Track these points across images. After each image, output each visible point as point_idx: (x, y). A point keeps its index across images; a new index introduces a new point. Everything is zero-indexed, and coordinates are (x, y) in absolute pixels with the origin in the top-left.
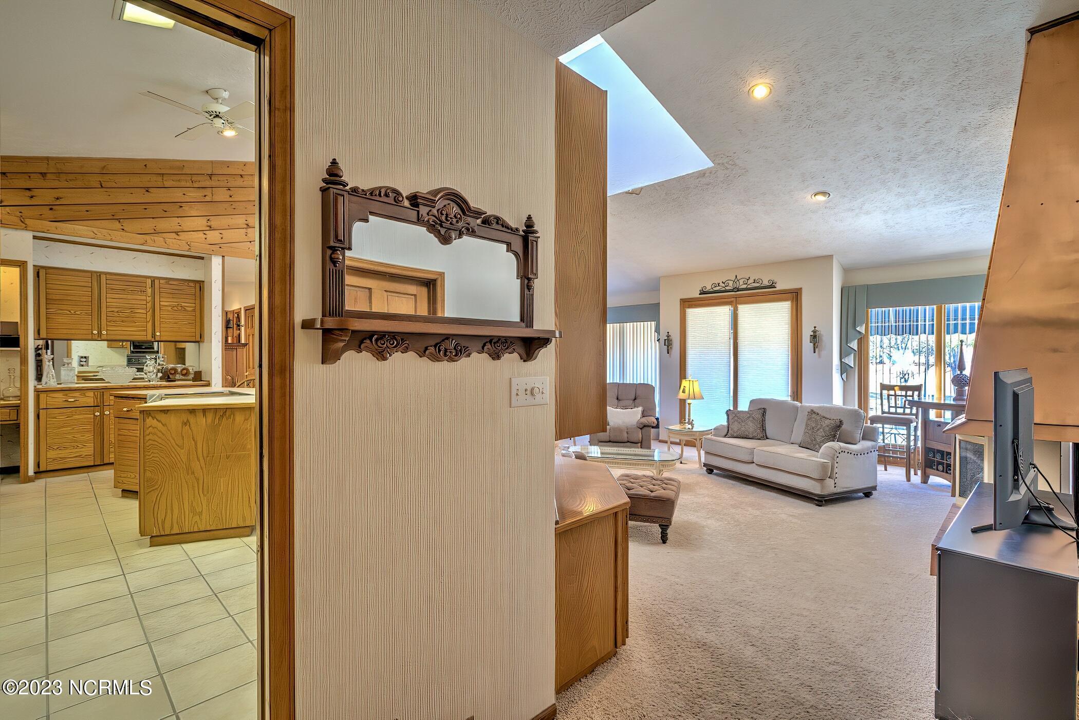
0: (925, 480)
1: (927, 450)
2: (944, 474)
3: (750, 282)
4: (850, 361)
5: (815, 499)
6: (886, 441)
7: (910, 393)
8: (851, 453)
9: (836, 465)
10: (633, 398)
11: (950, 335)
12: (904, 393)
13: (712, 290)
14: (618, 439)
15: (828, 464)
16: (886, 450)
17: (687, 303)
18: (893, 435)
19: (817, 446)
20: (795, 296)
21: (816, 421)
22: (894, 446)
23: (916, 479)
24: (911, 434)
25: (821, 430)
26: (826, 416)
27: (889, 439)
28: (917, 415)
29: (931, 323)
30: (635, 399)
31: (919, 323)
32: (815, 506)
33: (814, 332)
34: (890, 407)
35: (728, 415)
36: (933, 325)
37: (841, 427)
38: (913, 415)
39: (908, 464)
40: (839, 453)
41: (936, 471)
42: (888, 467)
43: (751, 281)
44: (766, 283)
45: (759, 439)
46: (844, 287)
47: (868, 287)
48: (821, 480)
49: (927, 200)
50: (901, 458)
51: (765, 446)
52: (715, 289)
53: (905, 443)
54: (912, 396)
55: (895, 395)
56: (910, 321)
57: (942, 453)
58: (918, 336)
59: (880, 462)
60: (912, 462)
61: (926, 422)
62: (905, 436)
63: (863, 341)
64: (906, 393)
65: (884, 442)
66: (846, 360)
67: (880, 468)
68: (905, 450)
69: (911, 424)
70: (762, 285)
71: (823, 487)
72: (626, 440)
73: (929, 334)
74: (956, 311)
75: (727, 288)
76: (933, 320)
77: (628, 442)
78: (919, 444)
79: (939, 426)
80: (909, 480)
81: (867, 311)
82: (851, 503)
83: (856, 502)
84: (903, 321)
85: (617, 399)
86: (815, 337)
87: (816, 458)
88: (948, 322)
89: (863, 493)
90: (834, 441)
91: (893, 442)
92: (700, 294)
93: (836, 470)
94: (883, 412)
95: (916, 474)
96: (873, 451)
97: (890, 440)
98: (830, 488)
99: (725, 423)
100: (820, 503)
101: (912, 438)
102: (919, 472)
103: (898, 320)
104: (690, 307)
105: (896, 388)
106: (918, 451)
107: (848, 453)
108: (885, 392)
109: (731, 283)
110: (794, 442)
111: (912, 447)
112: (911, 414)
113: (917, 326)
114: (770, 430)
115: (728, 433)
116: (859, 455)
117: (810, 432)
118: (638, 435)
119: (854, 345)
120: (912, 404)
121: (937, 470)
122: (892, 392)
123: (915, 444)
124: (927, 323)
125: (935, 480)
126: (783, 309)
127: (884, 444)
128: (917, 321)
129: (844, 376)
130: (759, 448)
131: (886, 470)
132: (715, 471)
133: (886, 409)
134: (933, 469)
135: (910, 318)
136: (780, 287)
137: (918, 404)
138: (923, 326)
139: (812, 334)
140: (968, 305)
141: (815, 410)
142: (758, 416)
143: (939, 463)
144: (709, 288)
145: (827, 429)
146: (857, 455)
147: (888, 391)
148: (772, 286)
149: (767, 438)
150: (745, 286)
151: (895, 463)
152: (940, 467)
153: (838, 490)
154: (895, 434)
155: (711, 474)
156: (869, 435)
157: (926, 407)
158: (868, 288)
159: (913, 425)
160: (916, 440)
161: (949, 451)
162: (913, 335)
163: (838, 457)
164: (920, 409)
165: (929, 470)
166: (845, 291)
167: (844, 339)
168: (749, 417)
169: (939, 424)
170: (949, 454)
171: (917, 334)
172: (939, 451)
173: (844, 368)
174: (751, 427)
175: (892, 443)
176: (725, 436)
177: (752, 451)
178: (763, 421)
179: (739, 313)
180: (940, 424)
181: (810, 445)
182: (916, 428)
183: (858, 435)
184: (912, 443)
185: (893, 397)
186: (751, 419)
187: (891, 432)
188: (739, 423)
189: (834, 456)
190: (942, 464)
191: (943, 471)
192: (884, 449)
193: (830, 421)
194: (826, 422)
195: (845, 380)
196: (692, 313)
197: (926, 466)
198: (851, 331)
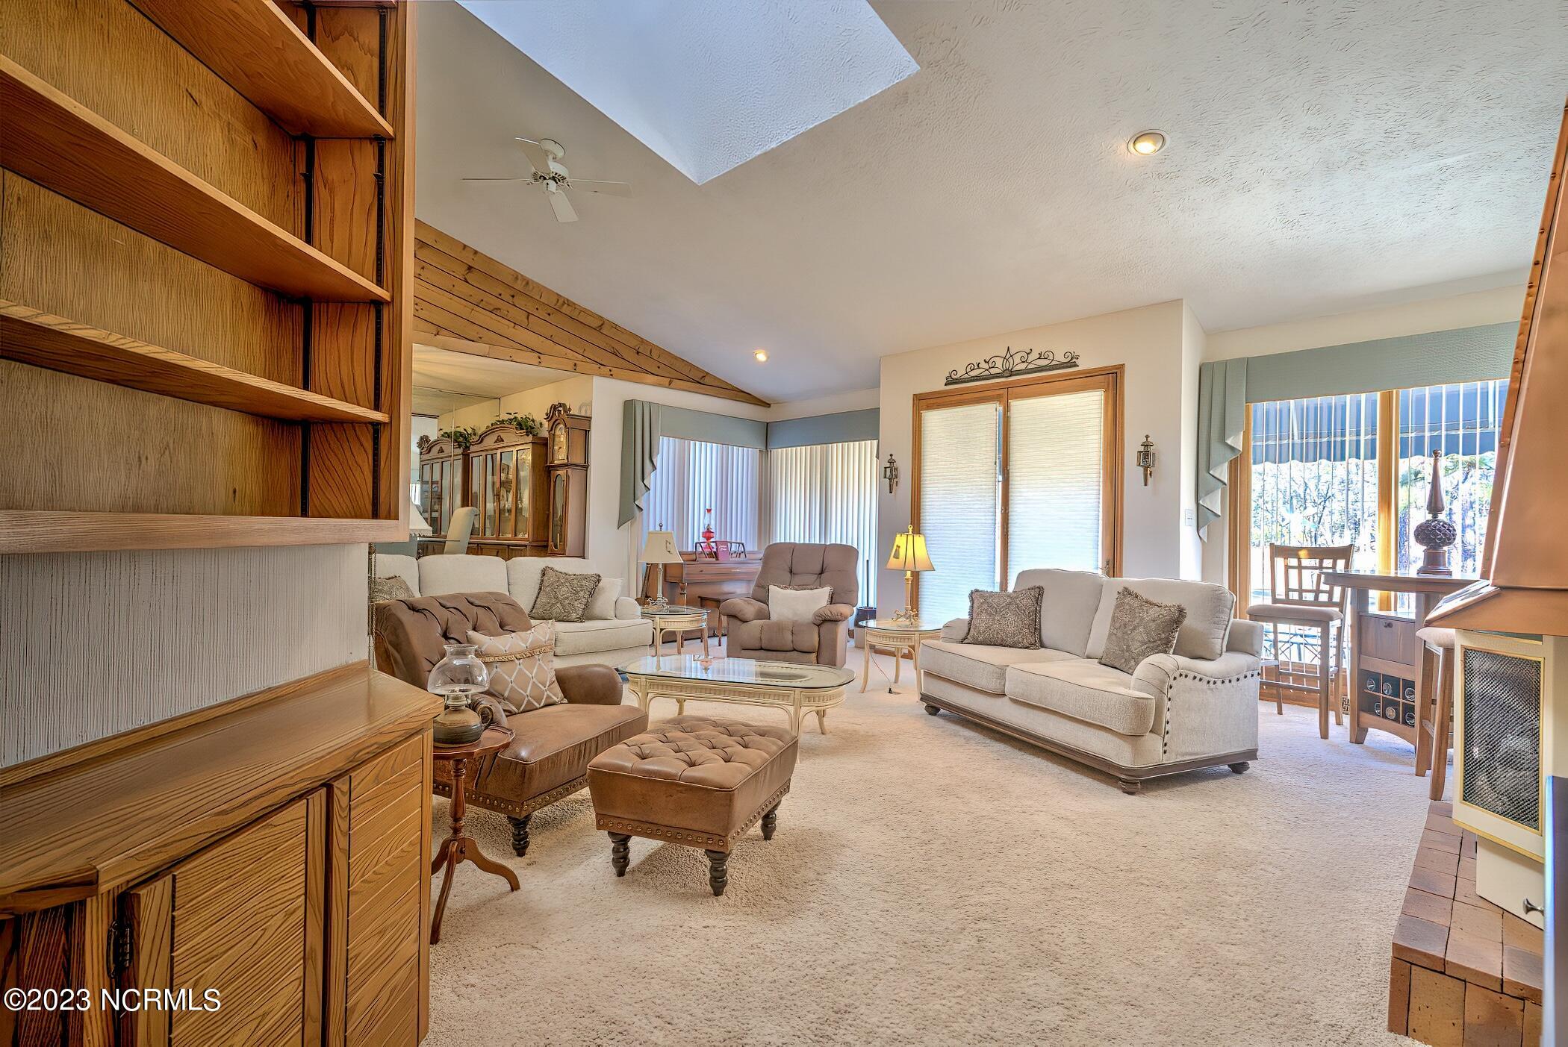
0: (1358, 736)
1: (1364, 676)
2: (1401, 726)
3: (1031, 358)
4: (1215, 503)
5: (1120, 779)
6: (1282, 658)
7: (1328, 563)
8: (1201, 680)
9: (1168, 704)
10: (818, 569)
11: (1407, 460)
12: (1314, 562)
13: (966, 376)
14: (774, 645)
15: (1149, 701)
16: (1281, 673)
17: (925, 401)
18: (1295, 646)
19: (1133, 663)
20: (1111, 379)
21: (1132, 610)
22: (1298, 666)
23: (1340, 731)
24: (1330, 645)
25: (1141, 629)
26: (1151, 599)
27: (1287, 652)
28: (1341, 605)
29: (1369, 437)
30: (822, 573)
31: (1347, 438)
32: (1120, 793)
33: (1146, 445)
34: (1288, 590)
35: (972, 601)
36: (1373, 441)
37: (1181, 622)
38: (1335, 605)
39: (1323, 702)
40: (1175, 678)
41: (1381, 719)
42: (1284, 706)
43: (1034, 355)
44: (1060, 358)
45: (1026, 648)
46: (1203, 364)
47: (1249, 362)
48: (1134, 737)
49: (1367, 146)
50: (1309, 691)
51: (1032, 661)
52: (973, 374)
53: (1317, 662)
54: (1334, 567)
55: (1300, 568)
56: (1329, 435)
57: (1394, 681)
58: (1344, 463)
59: (1263, 697)
60: (1331, 698)
61: (1361, 618)
62: (1319, 649)
63: (1238, 467)
64: (1321, 563)
65: (1276, 658)
66: (1205, 502)
67: (1267, 709)
68: (1318, 675)
69: (1330, 622)
70: (1054, 363)
71: (1137, 752)
72: (790, 646)
73: (1365, 459)
74: (1420, 401)
75: (993, 371)
76: (1373, 432)
77: (794, 650)
78: (1346, 664)
79: (1389, 625)
80: (1325, 735)
81: (1248, 408)
82: (1202, 786)
83: (1211, 784)
84: (1316, 434)
85: (791, 572)
86: (1146, 455)
87: (1128, 686)
88: (1405, 435)
89: (1229, 766)
90: (1165, 652)
91: (1295, 659)
92: (946, 385)
93: (1167, 715)
94: (1275, 600)
95: (1339, 723)
96: (1249, 676)
97: (1289, 656)
98: (1154, 753)
99: (967, 617)
100: (1132, 788)
101: (1332, 651)
102: (1346, 719)
103: (1307, 434)
104: (929, 407)
105: (1302, 553)
106: (1345, 677)
107: (1195, 678)
108: (1280, 562)
109: (999, 362)
110: (1092, 655)
111: (1331, 670)
112: (1330, 603)
113: (1343, 443)
114: (1049, 629)
115: (968, 634)
116: (1219, 682)
117: (1119, 634)
118: (812, 639)
119: (1223, 472)
120: (1334, 579)
121: (1385, 716)
122: (1293, 562)
123: (1338, 664)
124: (1362, 438)
125: (1378, 736)
126: (1090, 404)
127: (1276, 663)
128: (1343, 435)
129: (1203, 531)
130: (1018, 666)
131: (1280, 712)
132: (942, 711)
133: (1281, 592)
134: (1375, 714)
135: (1329, 429)
136: (1084, 365)
137: (1347, 580)
138: (1355, 443)
139: (1142, 449)
140: (1444, 389)
141: (1131, 589)
142: (1028, 603)
143: (1388, 703)
144: (961, 372)
145: (1153, 626)
146: (1215, 683)
147: (1286, 558)
148: (1071, 364)
149: (1043, 646)
150: (1023, 366)
151: (1299, 698)
152: (1391, 712)
153: (1171, 759)
154: (1299, 644)
155: (935, 715)
156: (1239, 643)
157: (1361, 586)
158: (1249, 365)
159: (1334, 625)
160: (1339, 656)
161: (1409, 678)
162: (1334, 461)
163: (1171, 687)
164: (1349, 591)
165: (1366, 717)
166: (1204, 372)
167: (1203, 464)
168: (1010, 604)
169: (1388, 621)
170: (1410, 684)
171: (1343, 458)
172: (1388, 678)
173: (1202, 515)
174: (1012, 623)
175: (1293, 660)
176: (962, 642)
177: (1002, 672)
178: (1037, 612)
179: (1012, 416)
180: (1389, 623)
181: (1119, 660)
182: (1340, 630)
183: (1219, 641)
184: (1332, 662)
185: (1296, 571)
186: (1013, 607)
187: (1292, 640)
188: (990, 615)
189: (1163, 685)
190: (1395, 704)
191: (1396, 720)
192: (1276, 671)
193: (1159, 609)
194: (1151, 612)
195: (1206, 540)
196: (933, 419)
197: (1361, 709)
198: (1216, 447)
